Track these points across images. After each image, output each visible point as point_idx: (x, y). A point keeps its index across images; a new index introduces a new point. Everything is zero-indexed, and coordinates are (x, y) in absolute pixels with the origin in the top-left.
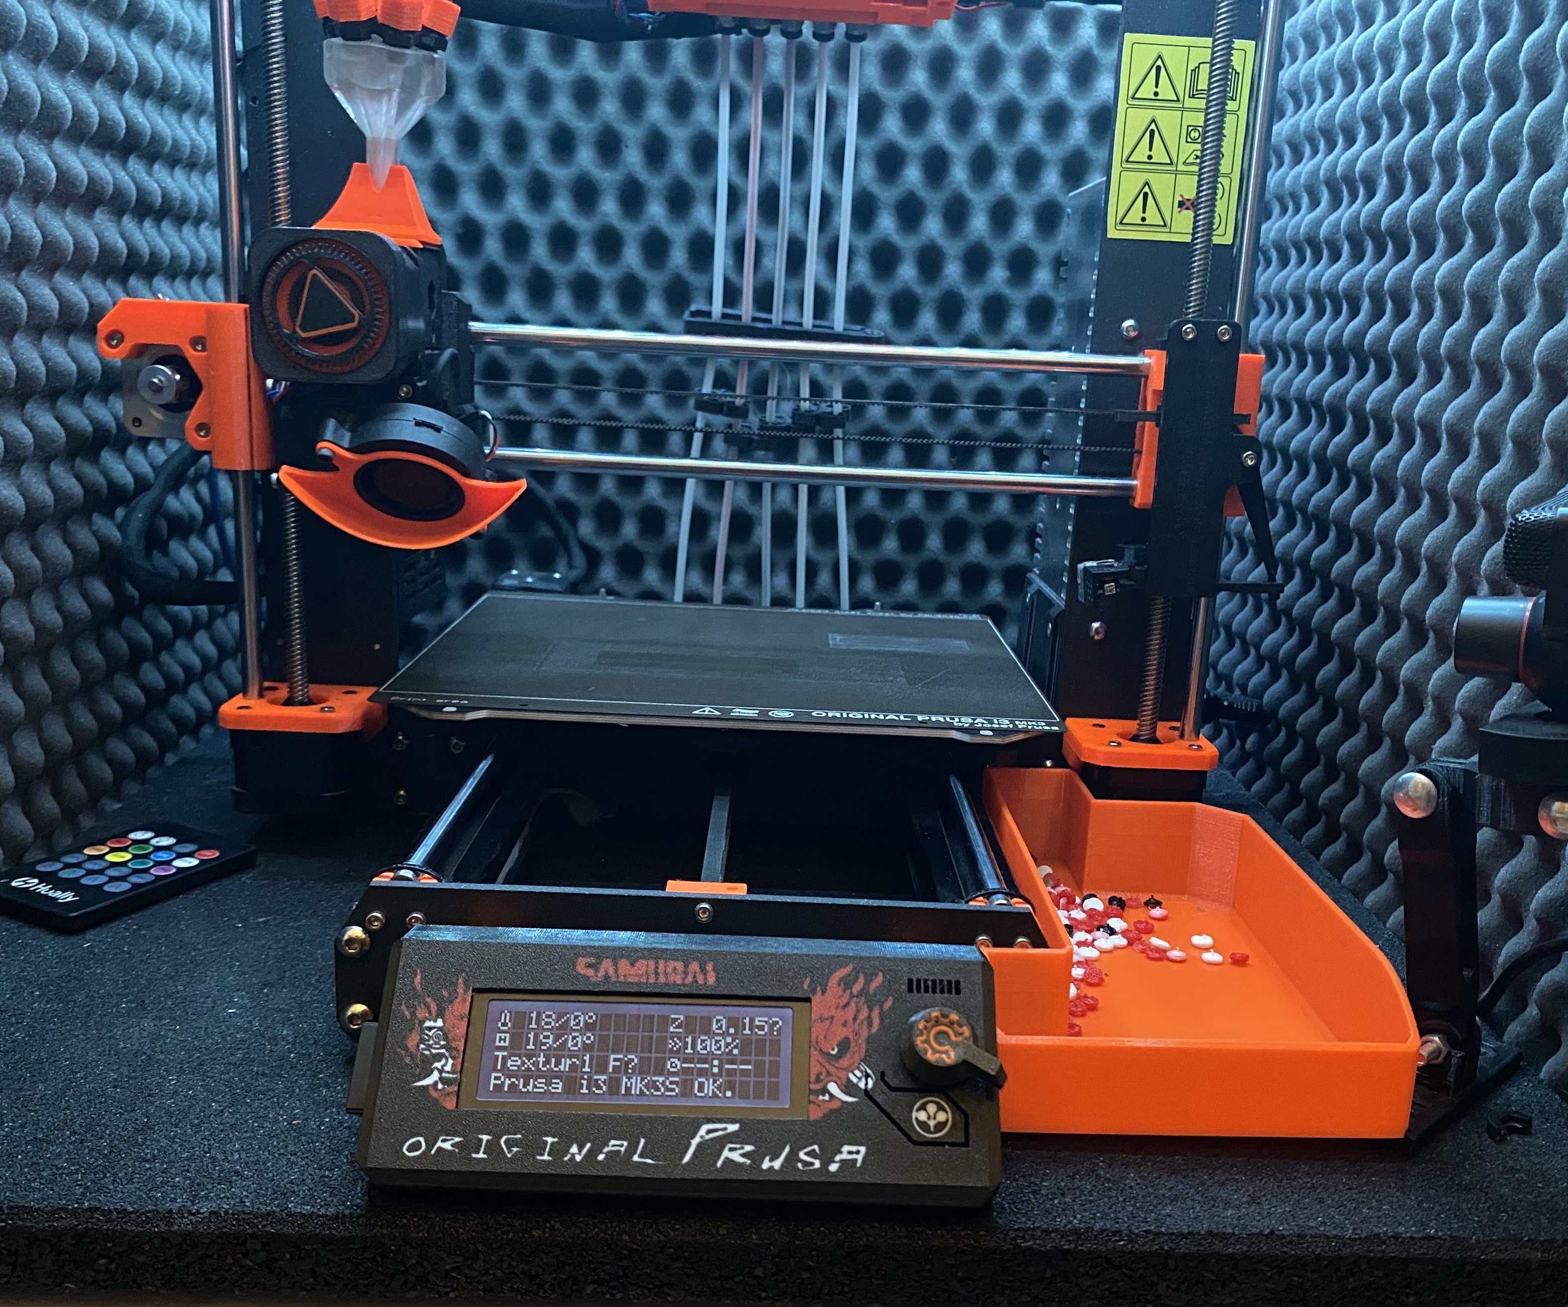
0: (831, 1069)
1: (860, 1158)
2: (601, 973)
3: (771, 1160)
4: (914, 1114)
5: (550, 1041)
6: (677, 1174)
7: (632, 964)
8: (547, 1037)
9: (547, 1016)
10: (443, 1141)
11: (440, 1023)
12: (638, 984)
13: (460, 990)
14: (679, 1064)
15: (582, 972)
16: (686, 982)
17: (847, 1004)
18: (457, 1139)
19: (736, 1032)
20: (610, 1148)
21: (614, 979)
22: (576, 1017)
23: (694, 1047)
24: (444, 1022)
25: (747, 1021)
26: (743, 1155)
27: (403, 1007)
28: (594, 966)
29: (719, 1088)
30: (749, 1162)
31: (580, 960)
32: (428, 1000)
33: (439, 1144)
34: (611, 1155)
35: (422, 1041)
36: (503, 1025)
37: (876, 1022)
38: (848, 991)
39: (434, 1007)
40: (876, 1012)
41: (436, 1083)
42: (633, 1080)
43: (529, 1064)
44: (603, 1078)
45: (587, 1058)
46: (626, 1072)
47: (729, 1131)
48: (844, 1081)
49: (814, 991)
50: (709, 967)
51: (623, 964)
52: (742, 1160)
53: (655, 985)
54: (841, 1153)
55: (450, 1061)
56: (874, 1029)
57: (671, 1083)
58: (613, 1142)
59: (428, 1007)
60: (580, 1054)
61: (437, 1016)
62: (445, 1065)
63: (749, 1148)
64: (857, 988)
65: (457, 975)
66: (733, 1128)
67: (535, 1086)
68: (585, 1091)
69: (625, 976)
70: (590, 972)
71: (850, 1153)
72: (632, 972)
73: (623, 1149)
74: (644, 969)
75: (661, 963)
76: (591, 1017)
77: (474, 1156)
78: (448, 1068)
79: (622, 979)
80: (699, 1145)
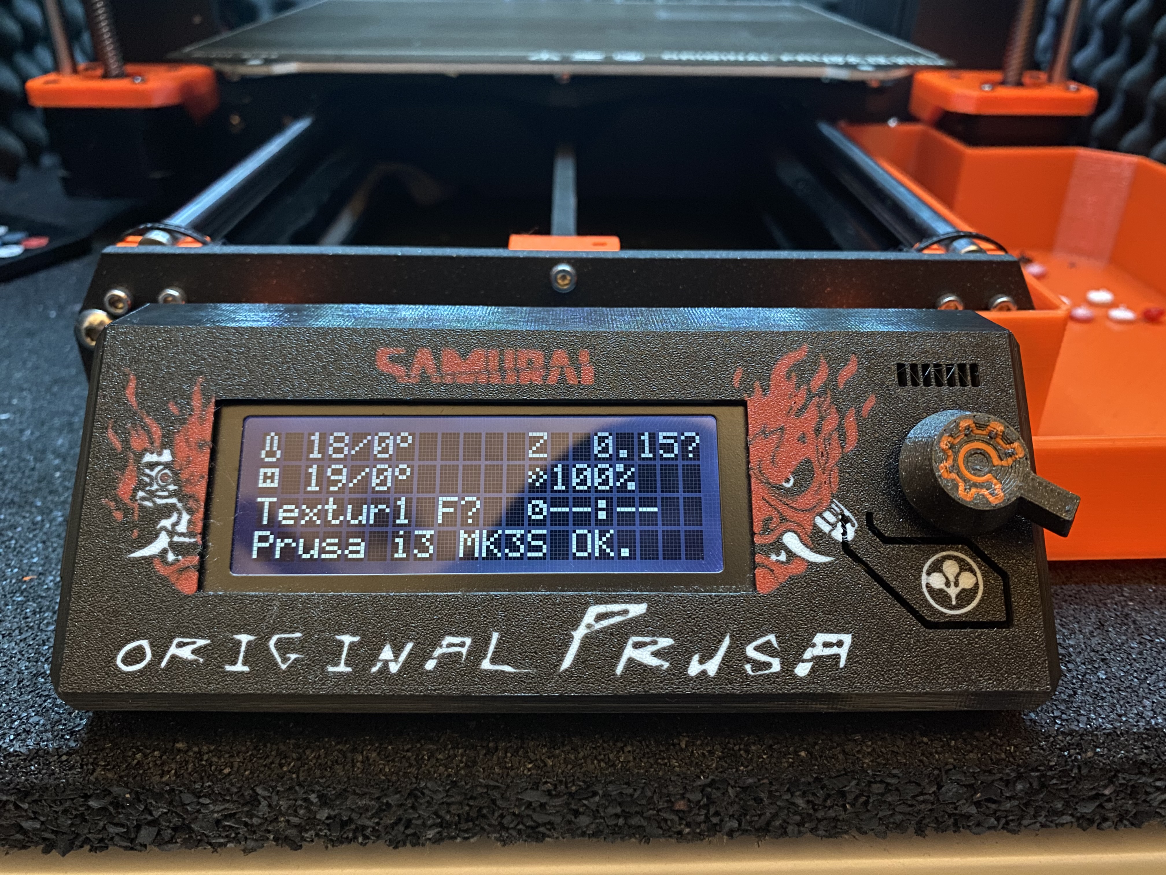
0: (788, 513)
1: (843, 652)
2: (415, 372)
3: (701, 662)
4: (924, 578)
5: (343, 478)
6: (551, 689)
7: (464, 356)
8: (338, 472)
9: (338, 440)
10: (180, 645)
11: (166, 456)
12: (474, 387)
13: (197, 403)
14: (545, 507)
15: (385, 369)
16: (549, 382)
17: (804, 407)
18: (201, 642)
19: (630, 457)
20: (445, 650)
21: (435, 379)
22: (382, 440)
23: (566, 481)
24: (173, 454)
25: (646, 437)
26: (656, 654)
27: (110, 433)
28: (406, 361)
29: (609, 543)
30: (666, 665)
31: (381, 350)
32: (148, 420)
33: (173, 650)
34: (447, 661)
35: (141, 486)
36: (268, 455)
37: (852, 435)
38: (804, 387)
39: (157, 431)
40: (851, 419)
41: (164, 551)
42: (476, 535)
43: (311, 514)
44: (428, 533)
45: (402, 503)
46: (464, 524)
47: (630, 615)
48: (809, 529)
49: (749, 389)
50: (584, 356)
51: (449, 355)
52: (655, 662)
53: (502, 388)
54: (814, 646)
55: (186, 517)
56: (849, 448)
57: (535, 537)
58: (449, 639)
59: (149, 432)
60: (392, 496)
61: (163, 446)
62: (177, 523)
63: (665, 642)
64: (818, 380)
65: (192, 382)
66: (637, 610)
67: (322, 551)
68: (400, 554)
69: (453, 374)
70: (398, 370)
71: (826, 645)
72: (464, 367)
73: (464, 651)
74: (482, 363)
75: (509, 354)
76: (404, 439)
77: (229, 668)
78: (182, 528)
79: (448, 379)
80: (587, 640)
